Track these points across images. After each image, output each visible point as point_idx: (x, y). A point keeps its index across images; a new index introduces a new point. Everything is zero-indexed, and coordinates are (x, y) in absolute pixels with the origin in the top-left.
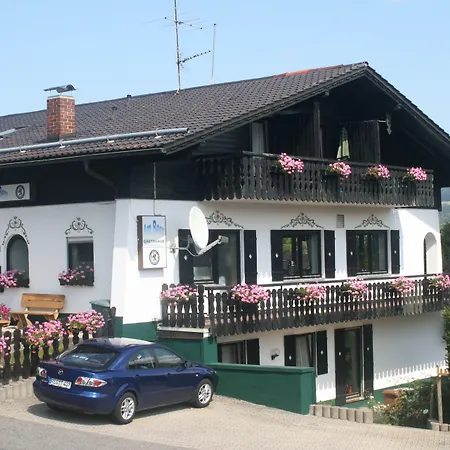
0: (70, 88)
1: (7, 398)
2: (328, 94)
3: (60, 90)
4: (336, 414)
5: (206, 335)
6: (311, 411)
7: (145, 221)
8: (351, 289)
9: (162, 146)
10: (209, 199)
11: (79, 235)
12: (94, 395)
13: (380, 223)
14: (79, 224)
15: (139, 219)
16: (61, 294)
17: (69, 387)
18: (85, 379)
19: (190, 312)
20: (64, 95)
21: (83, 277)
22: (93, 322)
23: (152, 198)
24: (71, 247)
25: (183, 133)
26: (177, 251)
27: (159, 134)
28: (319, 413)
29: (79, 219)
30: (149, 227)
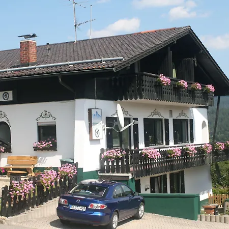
0: (34, 36)
1: (32, 218)
2: (176, 42)
3: (27, 36)
4: (213, 219)
5: (130, 177)
6: (199, 218)
7: (93, 112)
8: (189, 150)
9: (113, 67)
10: (121, 99)
11: (46, 121)
12: (99, 214)
13: (185, 115)
14: (46, 114)
15: (90, 110)
16: (35, 156)
17: (85, 210)
18: (95, 205)
19: (120, 164)
20: (30, 40)
21: (51, 145)
22: (72, 171)
23: (95, 99)
24: (40, 128)
25: (120, 60)
26: (105, 129)
27: (104, 61)
28: (204, 219)
29: (46, 111)
30: (95, 115)
